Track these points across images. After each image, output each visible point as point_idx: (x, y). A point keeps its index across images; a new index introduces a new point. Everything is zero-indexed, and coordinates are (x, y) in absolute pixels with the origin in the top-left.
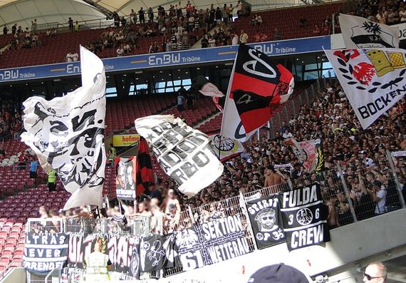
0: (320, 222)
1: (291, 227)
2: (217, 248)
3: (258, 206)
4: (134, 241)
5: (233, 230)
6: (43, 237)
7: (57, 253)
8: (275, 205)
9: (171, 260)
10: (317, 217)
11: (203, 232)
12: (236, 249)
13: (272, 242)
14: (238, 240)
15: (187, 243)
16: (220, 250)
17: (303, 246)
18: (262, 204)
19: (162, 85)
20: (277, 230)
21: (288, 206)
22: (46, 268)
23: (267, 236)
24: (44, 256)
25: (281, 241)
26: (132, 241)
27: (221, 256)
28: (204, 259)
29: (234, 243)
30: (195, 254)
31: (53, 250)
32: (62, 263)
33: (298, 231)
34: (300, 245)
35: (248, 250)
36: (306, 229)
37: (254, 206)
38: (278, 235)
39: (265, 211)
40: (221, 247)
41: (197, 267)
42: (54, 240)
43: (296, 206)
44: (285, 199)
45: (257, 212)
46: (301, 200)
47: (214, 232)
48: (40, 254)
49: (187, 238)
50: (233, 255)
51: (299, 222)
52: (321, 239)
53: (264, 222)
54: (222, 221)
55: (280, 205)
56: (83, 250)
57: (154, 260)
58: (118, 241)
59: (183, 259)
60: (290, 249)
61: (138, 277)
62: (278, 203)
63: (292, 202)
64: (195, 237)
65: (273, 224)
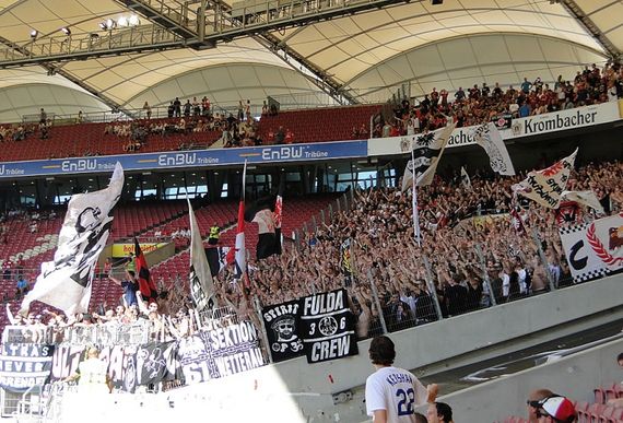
0: (346, 333)
1: (312, 337)
2: (226, 359)
3: (275, 313)
4: (130, 350)
5: (246, 339)
6: (23, 348)
7: (39, 367)
8: (295, 312)
9: (172, 371)
10: (342, 328)
11: (210, 340)
12: (248, 361)
13: (289, 354)
14: (251, 350)
15: (192, 352)
16: (229, 361)
17: (325, 360)
18: (280, 310)
19: (173, 191)
20: (295, 341)
21: (309, 314)
22: (24, 384)
23: (284, 346)
24: (23, 370)
25: (300, 353)
26: (128, 351)
27: (231, 368)
28: (210, 372)
29: (246, 354)
30: (200, 365)
31: (34, 364)
32: (44, 380)
33: (321, 342)
34: (322, 358)
35: (262, 363)
36: (329, 341)
37: (271, 312)
38: (297, 346)
39: (283, 317)
40: (231, 358)
41: (202, 381)
42: (35, 352)
43: (319, 313)
44: (307, 305)
45: (273, 319)
46: (325, 307)
47: (223, 341)
48: (19, 368)
49: (192, 347)
50: (244, 368)
51: (322, 331)
52: (346, 352)
53: (282, 330)
54: (233, 327)
55: (301, 311)
56: (69, 363)
57: (152, 371)
58: (111, 351)
59: (186, 371)
60: (310, 361)
61: (133, 391)
62: (298, 310)
63: (314, 308)
64: (202, 346)
65: (292, 334)
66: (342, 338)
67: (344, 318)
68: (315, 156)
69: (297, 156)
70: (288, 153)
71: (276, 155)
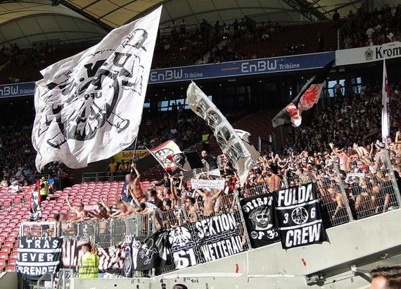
0: (316, 221)
1: (286, 226)
2: (210, 246)
3: (253, 205)
5: (227, 228)
6: (36, 241)
7: (50, 257)
8: (270, 203)
9: (164, 257)
11: (196, 230)
12: (229, 247)
13: (266, 241)
14: (232, 238)
15: (180, 241)
16: (213, 248)
18: (257, 202)
20: (271, 229)
21: (283, 205)
22: (38, 272)
23: (261, 234)
24: (37, 260)
25: (276, 240)
27: (214, 254)
28: (196, 257)
29: (228, 241)
30: (188, 252)
31: (46, 255)
32: (55, 268)
33: (293, 230)
34: (295, 244)
35: (241, 249)
36: (301, 229)
37: (249, 204)
38: (272, 234)
39: (260, 209)
40: (215, 245)
41: (190, 266)
42: (47, 244)
43: (291, 205)
44: (281, 198)
45: (251, 210)
46: (297, 199)
47: (208, 230)
48: (33, 258)
49: (180, 236)
50: (226, 254)
51: (294, 221)
52: (317, 239)
53: (259, 220)
54: (215, 219)
55: (275, 203)
56: (76, 254)
57: (145, 258)
59: (176, 256)
60: (284, 247)
61: (131, 275)
62: (273, 202)
63: (287, 200)
64: (189, 235)
65: (267, 223)
66: (312, 226)
67: (314, 209)
68: (289, 67)
69: (272, 68)
70: (264, 66)
71: (253, 68)
